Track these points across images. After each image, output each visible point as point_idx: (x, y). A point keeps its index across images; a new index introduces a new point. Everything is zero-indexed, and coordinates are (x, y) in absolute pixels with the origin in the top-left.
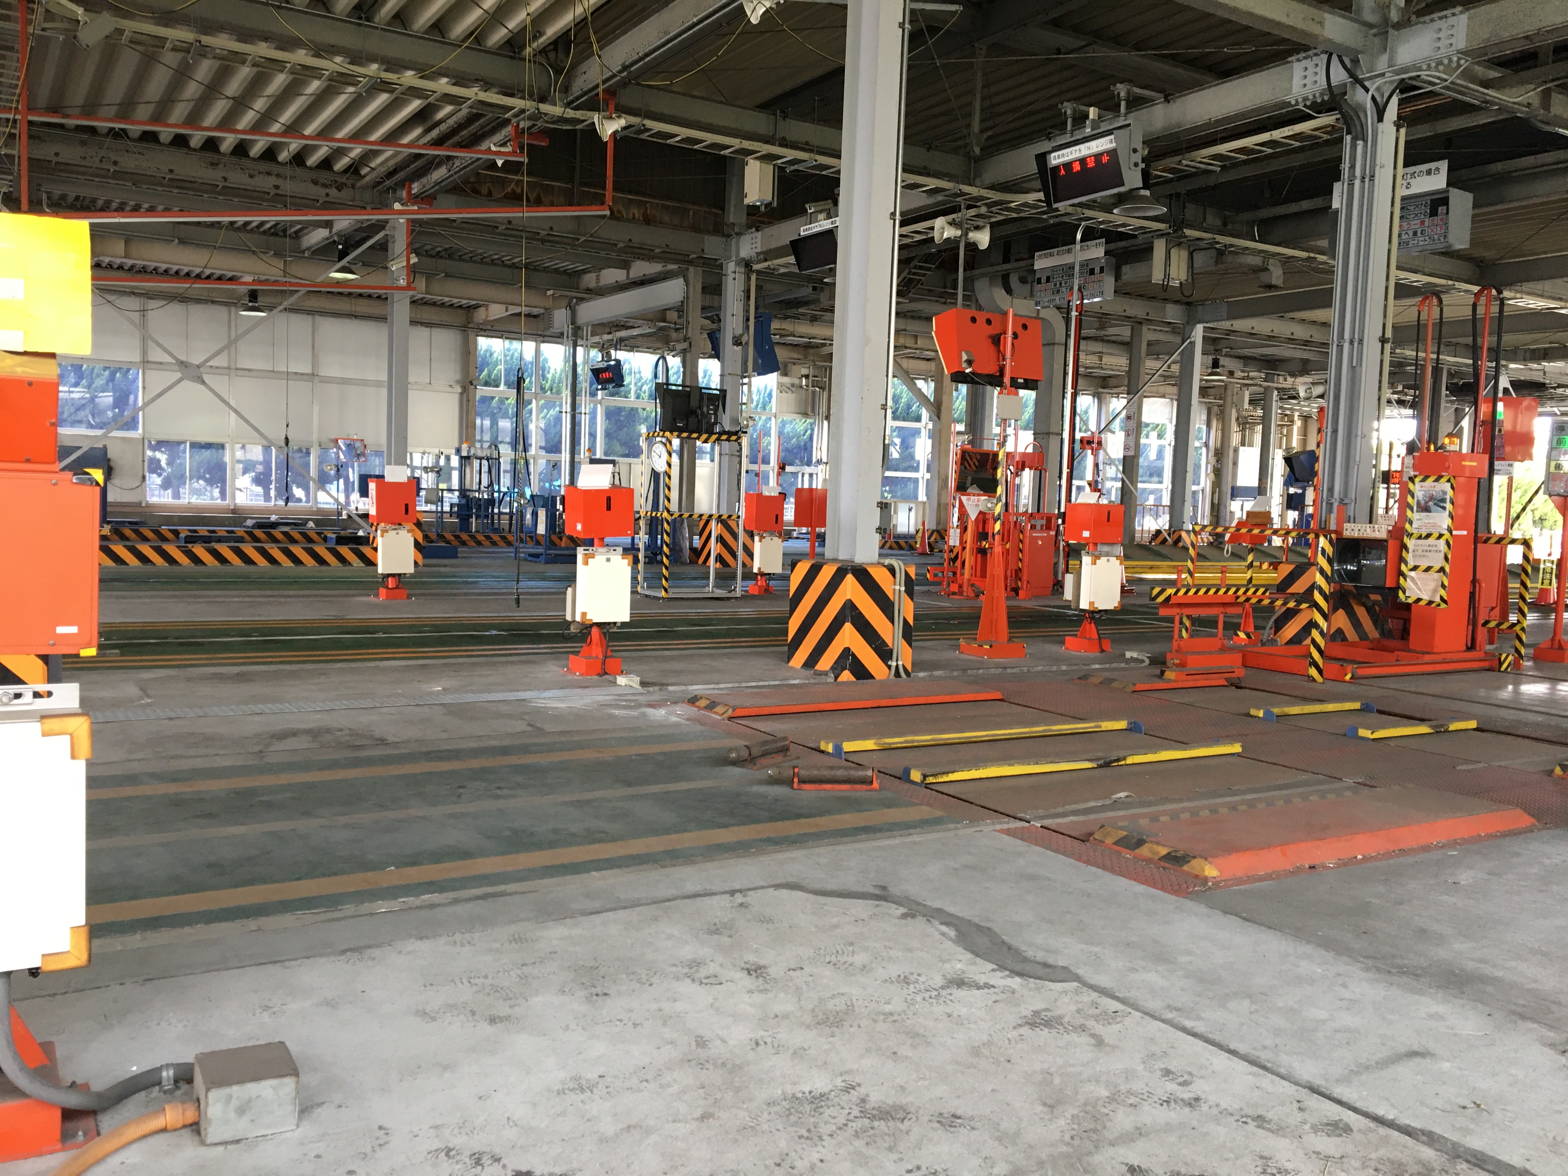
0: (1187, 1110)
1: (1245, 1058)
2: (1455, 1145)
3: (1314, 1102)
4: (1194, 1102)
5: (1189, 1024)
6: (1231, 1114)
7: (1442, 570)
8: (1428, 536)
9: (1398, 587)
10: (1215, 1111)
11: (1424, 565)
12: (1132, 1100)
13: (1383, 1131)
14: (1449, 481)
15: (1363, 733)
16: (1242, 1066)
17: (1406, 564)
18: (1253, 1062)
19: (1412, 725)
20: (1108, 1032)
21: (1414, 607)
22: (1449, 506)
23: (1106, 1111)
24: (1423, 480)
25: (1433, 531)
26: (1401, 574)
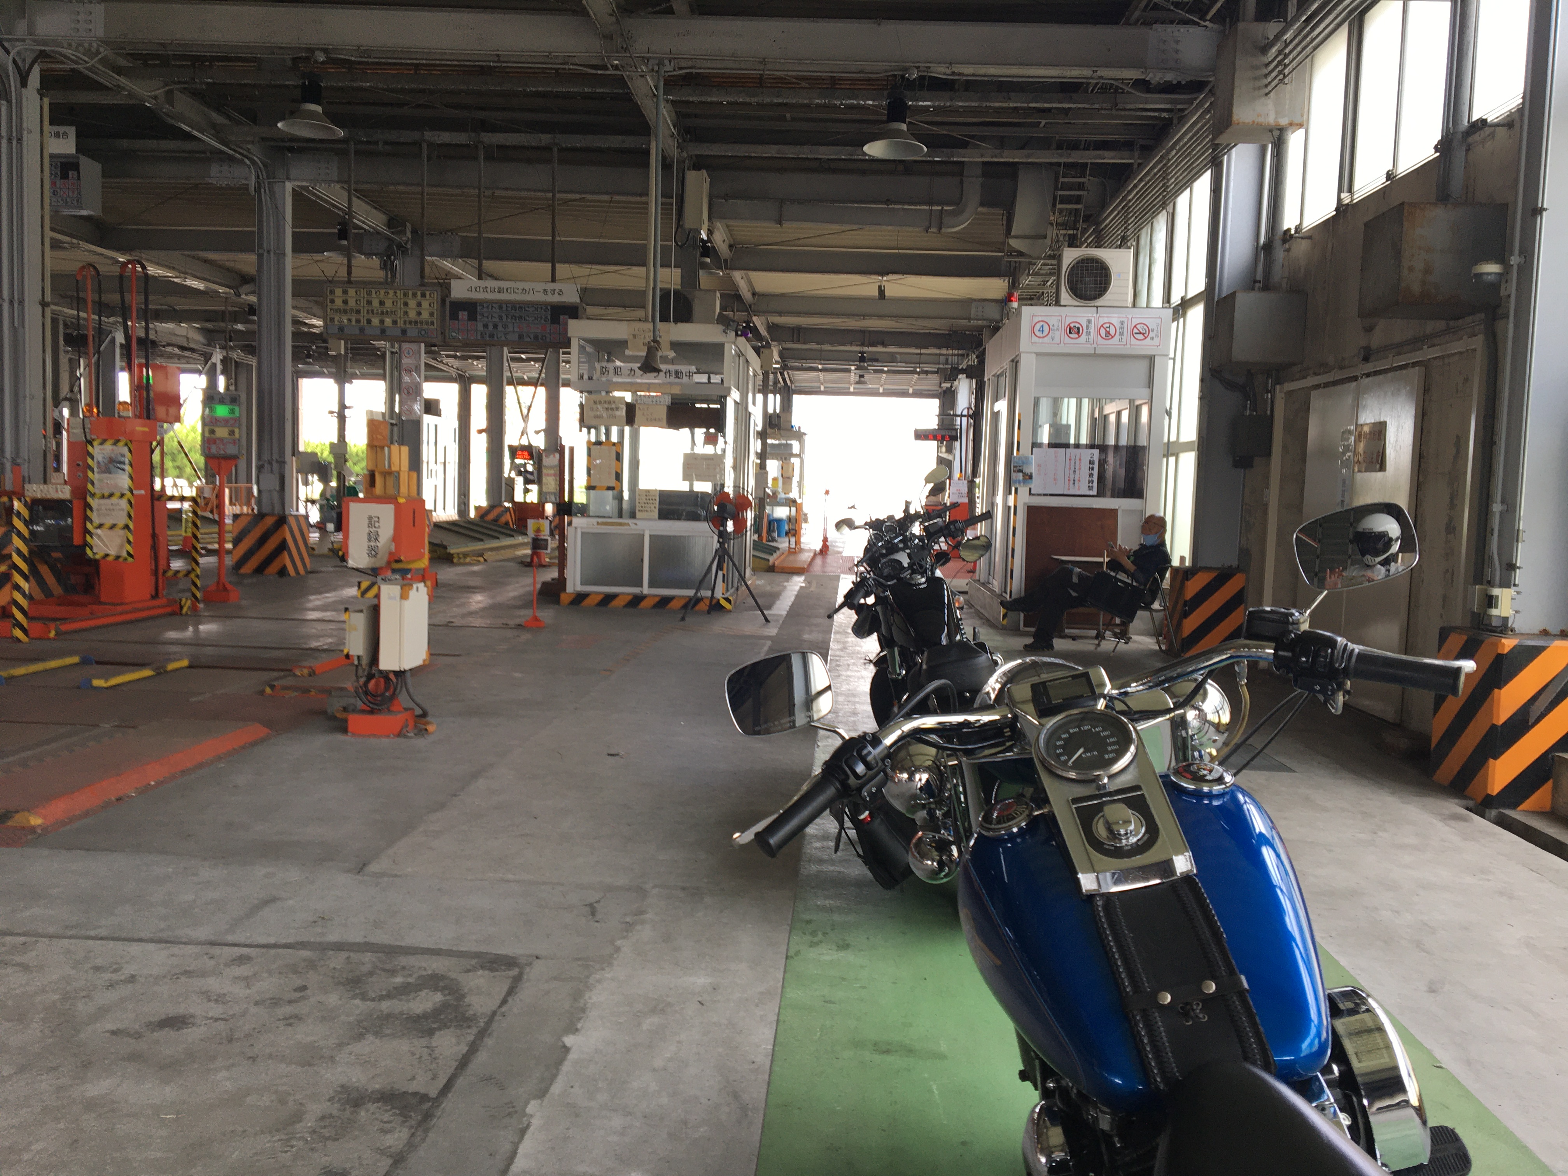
0: (130, 986)
1: (152, 941)
2: (320, 943)
3: (217, 950)
4: (132, 979)
5: (92, 933)
6: (164, 977)
7: (127, 527)
8: (111, 495)
9: (86, 544)
10: (151, 979)
11: (109, 522)
12: (83, 994)
13: (273, 952)
14: (126, 445)
15: (97, 683)
16: (151, 947)
17: (91, 522)
18: (160, 941)
19: (133, 671)
20: (29, 958)
21: (101, 562)
22: (127, 468)
23: (67, 1007)
24: (101, 444)
25: (114, 491)
26: (87, 531)
